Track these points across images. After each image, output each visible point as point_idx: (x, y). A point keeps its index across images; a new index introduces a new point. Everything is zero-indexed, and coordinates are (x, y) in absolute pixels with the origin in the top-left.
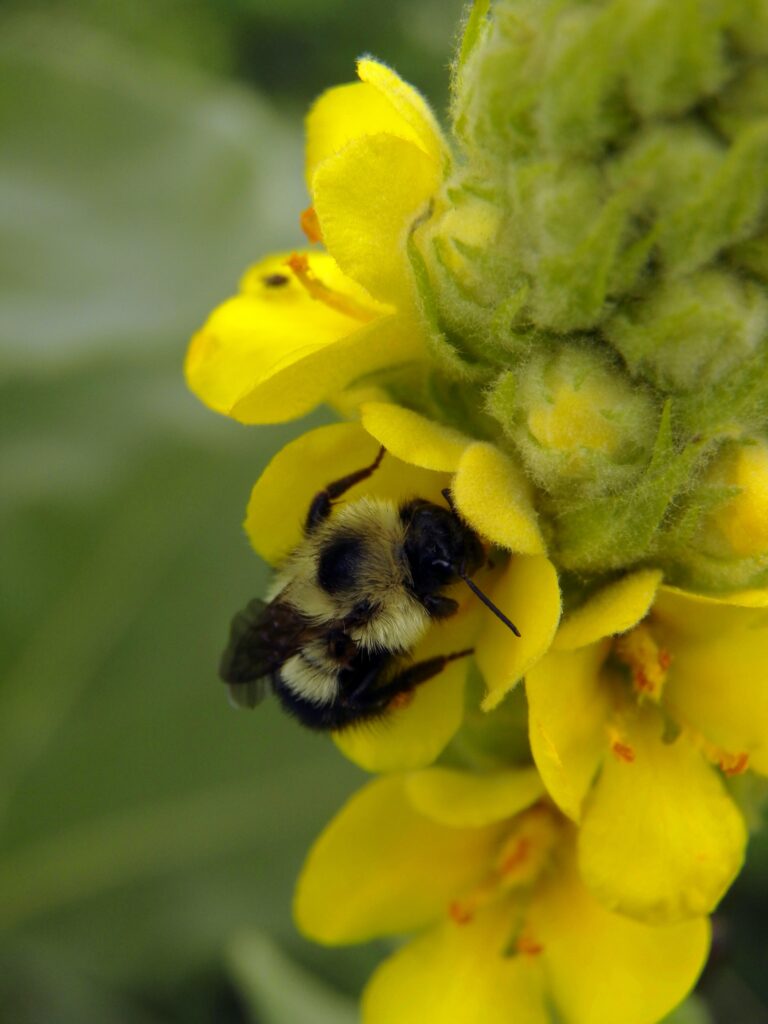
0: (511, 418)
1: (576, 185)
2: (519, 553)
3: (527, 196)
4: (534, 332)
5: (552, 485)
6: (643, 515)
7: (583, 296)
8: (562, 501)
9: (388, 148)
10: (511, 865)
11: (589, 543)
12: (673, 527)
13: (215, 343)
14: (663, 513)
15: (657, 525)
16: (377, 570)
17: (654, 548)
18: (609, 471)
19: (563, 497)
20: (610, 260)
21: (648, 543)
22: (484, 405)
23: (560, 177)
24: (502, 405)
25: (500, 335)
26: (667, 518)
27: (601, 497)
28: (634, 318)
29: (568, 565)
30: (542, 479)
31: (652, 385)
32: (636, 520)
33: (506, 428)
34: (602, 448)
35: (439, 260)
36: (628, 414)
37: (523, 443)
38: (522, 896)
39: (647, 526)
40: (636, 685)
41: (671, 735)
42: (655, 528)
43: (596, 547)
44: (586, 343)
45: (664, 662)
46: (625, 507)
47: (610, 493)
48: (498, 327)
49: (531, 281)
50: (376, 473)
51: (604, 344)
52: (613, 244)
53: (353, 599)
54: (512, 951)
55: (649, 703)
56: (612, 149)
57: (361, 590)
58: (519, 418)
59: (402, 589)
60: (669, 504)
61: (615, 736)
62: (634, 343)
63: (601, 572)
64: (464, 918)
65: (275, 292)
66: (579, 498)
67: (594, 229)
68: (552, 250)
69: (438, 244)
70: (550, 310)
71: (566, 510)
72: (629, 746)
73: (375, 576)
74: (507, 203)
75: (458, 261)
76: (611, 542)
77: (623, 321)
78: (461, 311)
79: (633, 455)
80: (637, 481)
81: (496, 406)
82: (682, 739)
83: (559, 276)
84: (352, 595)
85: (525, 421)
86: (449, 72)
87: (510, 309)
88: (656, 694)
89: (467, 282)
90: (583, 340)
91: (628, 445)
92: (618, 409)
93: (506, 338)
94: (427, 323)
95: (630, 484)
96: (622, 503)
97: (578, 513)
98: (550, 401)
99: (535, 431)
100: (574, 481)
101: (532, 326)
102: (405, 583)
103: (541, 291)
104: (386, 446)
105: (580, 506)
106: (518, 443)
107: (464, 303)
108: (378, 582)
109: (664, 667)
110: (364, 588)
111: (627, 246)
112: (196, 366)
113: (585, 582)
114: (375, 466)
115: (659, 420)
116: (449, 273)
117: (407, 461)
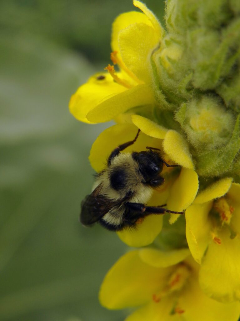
0: (184, 121)
1: (211, 37)
2: (185, 168)
3: (193, 40)
4: (194, 90)
5: (197, 145)
6: (228, 156)
7: (212, 75)
8: (200, 151)
9: (143, 28)
10: (173, 283)
11: (209, 166)
12: (238, 161)
13: (80, 97)
14: (235, 156)
15: (233, 160)
16: (132, 180)
17: (231, 169)
18: (218, 139)
19: (200, 150)
20: (222, 62)
21: (229, 167)
22: (174, 116)
23: (205, 34)
24: (181, 116)
25: (181, 91)
26: (236, 158)
27: (214, 149)
28: (229, 85)
29: (201, 174)
30: (194, 142)
31: (233, 111)
32: (225, 158)
33: (182, 124)
34: (216, 132)
35: (161, 64)
36: (225, 119)
37: (188, 129)
38: (177, 294)
39: (229, 160)
40: (222, 218)
41: (233, 236)
42: (232, 161)
43: (211, 167)
44: (211, 95)
45: (231, 211)
46: (222, 153)
47: (217, 148)
48: (181, 87)
49: (194, 72)
50: (135, 143)
51: (217, 95)
52: (224, 57)
53: (125, 191)
54: (173, 313)
55: (226, 224)
56: (223, 25)
57: (128, 188)
58: (187, 121)
59: (141, 184)
60: (237, 152)
61: (214, 235)
62: (229, 94)
63: (212, 177)
64: (158, 301)
65: (101, 82)
66: (206, 150)
67: (218, 51)
68: (202, 59)
69: (160, 59)
70: (200, 81)
71: (201, 154)
72: (219, 238)
73: (132, 182)
74: (186, 45)
75: (168, 64)
76: (216, 166)
77: (225, 86)
78: (168, 82)
79: (226, 134)
80: (227, 143)
81: (179, 117)
82: (236, 238)
83: (204, 68)
84: (125, 190)
85: (189, 122)
86: (165, 4)
87: (186, 81)
88: (228, 222)
89: (171, 72)
90: (210, 94)
91: (225, 130)
92: (221, 117)
93: (184, 92)
94: (156, 87)
95: (224, 145)
96: (221, 151)
97: (206, 155)
98: (199, 113)
99: (192, 125)
100: (204, 144)
101: (193, 88)
102: (142, 182)
103: (197, 75)
104: (140, 129)
105: (207, 153)
106: (186, 129)
107: (169, 80)
108: (133, 184)
109: (231, 212)
110: (129, 187)
111: (228, 58)
112: (73, 105)
113: (207, 180)
114: (135, 140)
115: (235, 122)
116: (164, 69)
117: (148, 135)
